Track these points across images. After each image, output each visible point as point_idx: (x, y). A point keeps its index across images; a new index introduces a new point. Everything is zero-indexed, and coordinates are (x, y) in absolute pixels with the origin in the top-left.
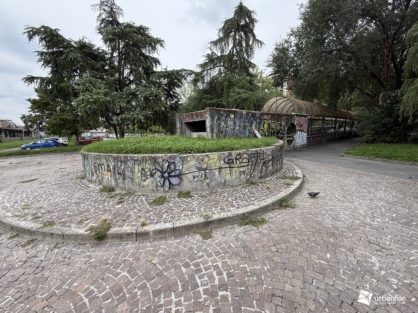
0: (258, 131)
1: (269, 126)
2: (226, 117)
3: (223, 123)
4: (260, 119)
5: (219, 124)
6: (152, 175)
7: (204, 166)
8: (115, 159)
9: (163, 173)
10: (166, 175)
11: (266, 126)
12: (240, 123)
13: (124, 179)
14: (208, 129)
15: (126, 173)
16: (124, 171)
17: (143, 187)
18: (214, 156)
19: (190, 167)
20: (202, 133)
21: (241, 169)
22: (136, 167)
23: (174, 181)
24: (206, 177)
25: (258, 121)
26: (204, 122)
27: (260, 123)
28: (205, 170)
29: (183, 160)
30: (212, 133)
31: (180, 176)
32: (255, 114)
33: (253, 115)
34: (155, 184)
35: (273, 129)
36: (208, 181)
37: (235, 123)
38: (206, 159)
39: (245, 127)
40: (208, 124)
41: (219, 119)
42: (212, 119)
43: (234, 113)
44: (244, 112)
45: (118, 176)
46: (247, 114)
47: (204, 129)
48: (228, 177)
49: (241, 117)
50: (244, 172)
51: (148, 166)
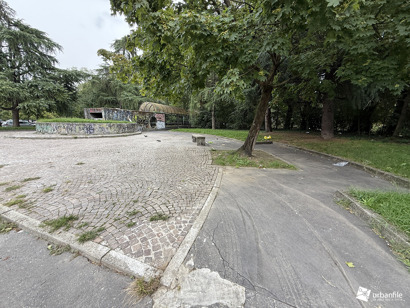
0: (131, 119)
1: (138, 117)
2: (112, 112)
3: (111, 115)
4: (132, 114)
5: (109, 115)
6: (83, 129)
7: (102, 127)
8: (67, 124)
9: (87, 128)
10: (88, 129)
11: (136, 117)
12: (120, 115)
13: (72, 131)
14: (103, 117)
15: (73, 129)
16: (72, 128)
17: (80, 133)
18: (105, 124)
19: (97, 127)
20: (101, 119)
21: (115, 129)
22: (77, 127)
23: (91, 131)
24: (102, 130)
25: (131, 115)
26: (101, 114)
27: (132, 116)
28: (102, 128)
29: (94, 125)
30: (106, 119)
31: (93, 129)
32: (128, 111)
33: (128, 112)
34: (84, 132)
35: (140, 119)
36: (103, 131)
37: (117, 115)
38: (102, 125)
39: (123, 117)
40: (103, 115)
41: (108, 113)
42: (105, 113)
43: (117, 110)
44: (122, 110)
45: (69, 130)
46: (124, 111)
47: (101, 117)
48: (110, 131)
49: (120, 113)
50: (116, 130)
51: (82, 126)
